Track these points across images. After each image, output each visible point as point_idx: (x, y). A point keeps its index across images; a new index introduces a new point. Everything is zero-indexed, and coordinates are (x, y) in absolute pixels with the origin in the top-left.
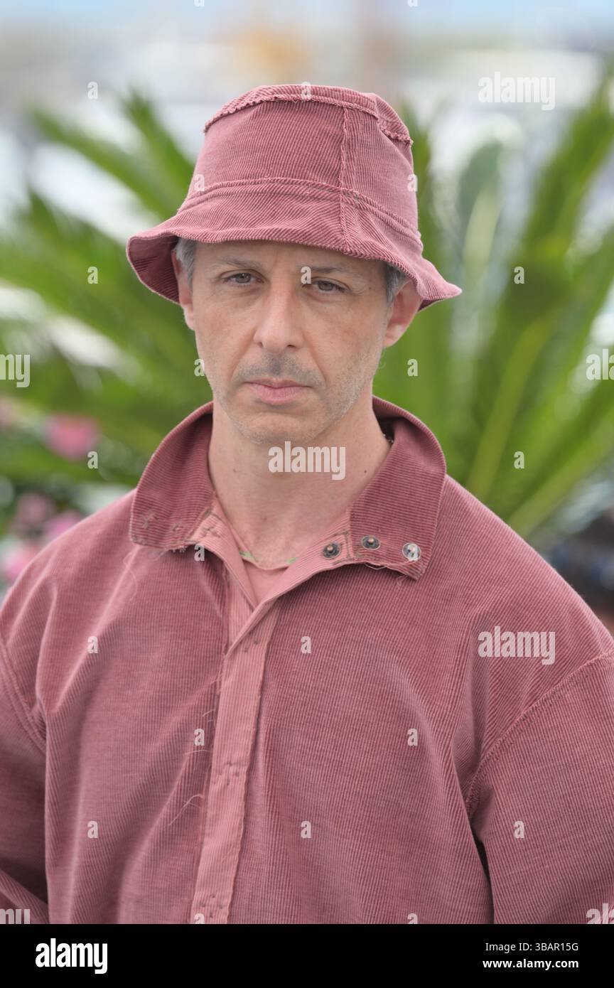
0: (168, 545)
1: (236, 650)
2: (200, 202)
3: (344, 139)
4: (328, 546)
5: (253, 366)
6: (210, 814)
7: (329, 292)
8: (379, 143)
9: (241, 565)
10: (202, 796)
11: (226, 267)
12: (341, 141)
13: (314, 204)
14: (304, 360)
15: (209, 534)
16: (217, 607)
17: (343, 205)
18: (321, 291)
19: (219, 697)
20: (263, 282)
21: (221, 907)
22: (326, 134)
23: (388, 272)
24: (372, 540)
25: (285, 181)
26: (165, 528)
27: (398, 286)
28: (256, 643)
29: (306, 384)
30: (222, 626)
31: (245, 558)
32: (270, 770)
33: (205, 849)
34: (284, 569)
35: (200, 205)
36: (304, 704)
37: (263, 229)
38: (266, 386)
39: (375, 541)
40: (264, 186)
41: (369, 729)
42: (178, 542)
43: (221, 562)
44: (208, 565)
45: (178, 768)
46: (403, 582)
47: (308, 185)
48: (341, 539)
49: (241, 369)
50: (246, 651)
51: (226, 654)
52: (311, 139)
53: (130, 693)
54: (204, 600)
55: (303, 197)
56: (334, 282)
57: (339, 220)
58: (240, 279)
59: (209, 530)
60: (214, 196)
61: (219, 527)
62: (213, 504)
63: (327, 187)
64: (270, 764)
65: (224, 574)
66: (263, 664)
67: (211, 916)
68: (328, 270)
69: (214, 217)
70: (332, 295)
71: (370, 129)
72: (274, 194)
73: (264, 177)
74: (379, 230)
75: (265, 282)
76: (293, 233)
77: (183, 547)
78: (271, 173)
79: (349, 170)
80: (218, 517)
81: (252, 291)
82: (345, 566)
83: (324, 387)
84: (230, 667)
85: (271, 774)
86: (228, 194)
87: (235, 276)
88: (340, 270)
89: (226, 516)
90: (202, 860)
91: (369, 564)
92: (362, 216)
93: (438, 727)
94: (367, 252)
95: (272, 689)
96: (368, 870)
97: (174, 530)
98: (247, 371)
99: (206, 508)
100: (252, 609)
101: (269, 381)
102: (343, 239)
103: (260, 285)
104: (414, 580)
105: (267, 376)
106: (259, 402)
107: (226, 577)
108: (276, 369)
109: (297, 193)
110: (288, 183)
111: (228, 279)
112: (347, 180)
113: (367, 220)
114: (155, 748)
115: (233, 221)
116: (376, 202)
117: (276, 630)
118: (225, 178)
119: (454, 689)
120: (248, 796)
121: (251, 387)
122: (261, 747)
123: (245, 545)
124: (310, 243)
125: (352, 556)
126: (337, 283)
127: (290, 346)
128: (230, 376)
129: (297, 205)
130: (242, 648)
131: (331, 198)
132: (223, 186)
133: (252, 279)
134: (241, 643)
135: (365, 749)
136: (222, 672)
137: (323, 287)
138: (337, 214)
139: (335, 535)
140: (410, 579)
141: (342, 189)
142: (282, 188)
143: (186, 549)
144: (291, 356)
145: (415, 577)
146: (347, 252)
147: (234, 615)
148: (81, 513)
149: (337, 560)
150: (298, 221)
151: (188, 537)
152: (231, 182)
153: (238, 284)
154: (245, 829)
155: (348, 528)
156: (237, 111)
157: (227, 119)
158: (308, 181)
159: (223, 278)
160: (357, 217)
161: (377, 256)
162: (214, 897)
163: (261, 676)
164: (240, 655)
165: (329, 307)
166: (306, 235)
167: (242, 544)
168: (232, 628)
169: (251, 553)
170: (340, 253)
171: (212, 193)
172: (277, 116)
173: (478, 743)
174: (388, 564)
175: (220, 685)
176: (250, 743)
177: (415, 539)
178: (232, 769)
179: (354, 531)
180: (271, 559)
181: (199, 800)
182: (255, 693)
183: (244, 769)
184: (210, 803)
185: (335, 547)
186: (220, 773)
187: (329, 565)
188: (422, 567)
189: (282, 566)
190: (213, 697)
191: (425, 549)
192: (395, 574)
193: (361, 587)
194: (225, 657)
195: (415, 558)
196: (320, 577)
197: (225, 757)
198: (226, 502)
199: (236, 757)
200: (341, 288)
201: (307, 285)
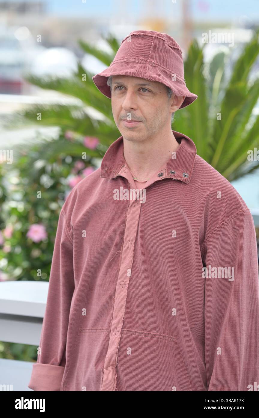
0: (111, 177)
1: (132, 205)
3: (152, 46)
4: (160, 174)
5: (123, 115)
6: (123, 256)
9: (133, 181)
10: (121, 251)
11: (115, 85)
13: (139, 65)
15: (123, 172)
19: (126, 220)
21: (126, 285)
22: (146, 45)
24: (173, 172)
26: (111, 173)
28: (138, 204)
29: (140, 121)
31: (134, 179)
33: (121, 267)
34: (146, 182)
38: (127, 121)
39: (174, 172)
42: (114, 176)
43: (127, 180)
45: (113, 243)
46: (183, 185)
47: (138, 59)
48: (163, 172)
50: (135, 206)
53: (100, 221)
55: (136, 63)
57: (146, 70)
61: (127, 170)
62: (125, 164)
63: (144, 60)
65: (128, 184)
67: (122, 288)
68: (144, 85)
70: (146, 93)
71: (161, 43)
72: (127, 62)
73: (126, 57)
74: (160, 73)
75: (127, 90)
76: (130, 73)
78: (128, 56)
80: (126, 168)
81: (123, 92)
82: (165, 179)
84: (130, 211)
87: (118, 87)
88: (148, 85)
89: (129, 168)
90: (120, 270)
91: (172, 178)
92: (155, 69)
93: (194, 228)
94: (153, 79)
95: (142, 218)
97: (113, 173)
98: (122, 117)
99: (123, 165)
102: (146, 75)
103: (125, 91)
105: (126, 118)
106: (125, 126)
109: (134, 61)
110: (132, 59)
111: (116, 89)
114: (106, 237)
116: (161, 65)
120: (135, 250)
121: (123, 121)
122: (139, 235)
123: (135, 176)
125: (167, 176)
126: (148, 89)
128: (118, 118)
129: (134, 65)
130: (133, 205)
131: (145, 63)
133: (123, 89)
134: (133, 204)
136: (127, 213)
138: (146, 68)
139: (162, 170)
140: (185, 184)
141: (149, 60)
142: (130, 60)
143: (117, 178)
145: (186, 183)
146: (146, 79)
149: (162, 177)
151: (117, 174)
152: (118, 59)
153: (119, 90)
154: (134, 260)
155: (166, 168)
160: (153, 69)
162: (123, 282)
164: (133, 207)
165: (146, 97)
166: (133, 73)
167: (133, 175)
169: (136, 178)
173: (205, 233)
174: (178, 179)
175: (127, 217)
176: (135, 234)
177: (187, 172)
178: (130, 243)
179: (168, 169)
180: (142, 179)
181: (119, 253)
182: (137, 219)
183: (134, 242)
184: (123, 253)
185: (162, 174)
186: (126, 244)
187: (160, 179)
188: (189, 180)
189: (146, 181)
190: (124, 221)
191: (190, 175)
192: (180, 182)
193: (170, 186)
194: (128, 208)
195: (186, 177)
196: (157, 183)
197: (128, 239)
198: (128, 163)
199: (131, 239)
200: (150, 91)
201: (139, 90)
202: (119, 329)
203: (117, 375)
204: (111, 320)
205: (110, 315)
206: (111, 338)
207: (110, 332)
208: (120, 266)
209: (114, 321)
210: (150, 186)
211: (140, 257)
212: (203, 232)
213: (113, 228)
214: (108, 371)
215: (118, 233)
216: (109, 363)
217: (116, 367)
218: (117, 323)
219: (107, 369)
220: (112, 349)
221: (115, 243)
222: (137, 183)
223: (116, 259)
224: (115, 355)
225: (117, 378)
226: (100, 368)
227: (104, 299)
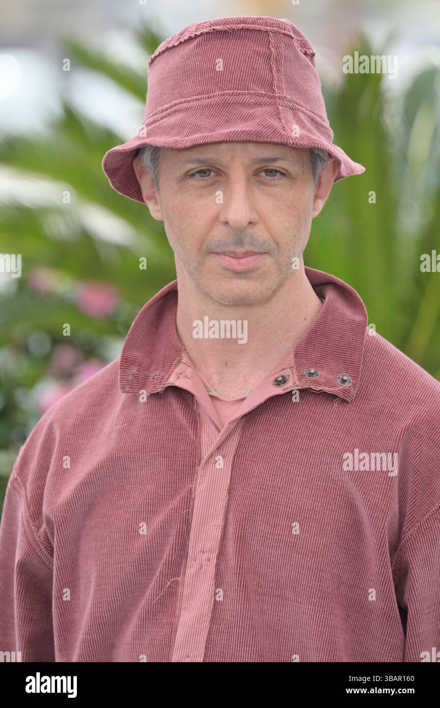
0: (149, 389)
2: (163, 118)
3: (272, 55)
4: (277, 378)
5: (220, 241)
6: (186, 592)
7: (274, 178)
8: (297, 57)
9: (209, 398)
10: (180, 579)
11: (190, 166)
12: (270, 58)
13: (259, 109)
14: (260, 233)
15: (181, 376)
16: (191, 433)
17: (280, 108)
18: (268, 178)
19: (194, 500)
20: (221, 175)
22: (258, 53)
24: (313, 371)
25: (233, 93)
26: (146, 378)
28: (224, 456)
29: (263, 251)
30: (195, 449)
31: (211, 394)
32: (237, 553)
33: (181, 619)
34: (243, 399)
35: (164, 120)
36: (264, 500)
37: (222, 132)
38: (231, 257)
39: (315, 372)
40: (216, 99)
41: (317, 516)
42: (158, 386)
43: (192, 396)
44: (182, 401)
45: (160, 558)
46: (338, 404)
47: (251, 94)
48: (288, 372)
49: (209, 244)
50: (216, 463)
51: (199, 466)
52: (247, 59)
54: (181, 428)
55: (249, 104)
56: (278, 169)
57: (280, 119)
58: (202, 174)
59: (181, 374)
60: (176, 111)
61: (189, 371)
62: (183, 356)
63: (266, 95)
64: (238, 548)
65: (195, 407)
66: (230, 472)
68: (274, 160)
69: (179, 128)
70: (278, 180)
71: (290, 46)
72: (225, 105)
73: (214, 92)
75: (223, 175)
77: (161, 389)
78: (221, 89)
79: (279, 80)
80: (187, 365)
81: (213, 183)
82: (293, 390)
83: (277, 252)
84: (202, 476)
85: (238, 556)
86: (187, 109)
87: (199, 172)
88: (283, 159)
89: (193, 364)
90: (179, 628)
91: (312, 389)
92: (295, 115)
93: (372, 513)
94: (305, 143)
96: (320, 629)
97: (153, 379)
98: (214, 245)
99: (178, 359)
100: (219, 431)
101: (234, 252)
102: (286, 134)
103: (217, 179)
104: (347, 402)
105: (232, 248)
106: (226, 269)
107: (197, 409)
108: (239, 242)
109: (244, 102)
110: (235, 95)
111: (193, 175)
112: (279, 88)
113: (299, 118)
115: (197, 129)
116: (302, 103)
117: (239, 446)
118: (181, 96)
119: (384, 483)
120: (218, 575)
121: (217, 257)
122: (231, 536)
123: (211, 384)
124: (262, 140)
125: (297, 383)
126: (281, 170)
127: (250, 223)
128: (200, 249)
129: (245, 111)
130: (212, 460)
131: (270, 103)
132: (181, 103)
133: (212, 174)
134: (212, 456)
135: (314, 533)
136: (196, 480)
137: (269, 173)
138: (277, 115)
139: (283, 370)
141: (277, 95)
142: (231, 99)
143: (164, 391)
144: (251, 231)
145: (347, 399)
146: (290, 143)
147: (204, 439)
148: (104, 361)
149: (285, 387)
150: (249, 123)
151: (165, 381)
152: (188, 99)
153: (202, 178)
155: (293, 364)
156: (181, 43)
157: (172, 51)
158: (251, 92)
159: (190, 175)
160: (292, 116)
161: (313, 145)
163: (229, 481)
164: (211, 466)
165: (275, 190)
166: (258, 133)
167: (208, 385)
168: (204, 446)
169: (216, 390)
170: (284, 145)
171: (173, 109)
172: (216, 44)
173: (400, 526)
174: (326, 389)
175: (195, 490)
176: (218, 534)
177: (347, 371)
178: (205, 556)
179: (298, 366)
180: (232, 394)
181: (177, 582)
182: (223, 496)
183: (214, 556)
184: (186, 584)
185: (283, 377)
186: (195, 560)
187: (279, 391)
188: (354, 392)
189: (242, 397)
190: (189, 500)
191: (355, 378)
192: (332, 397)
193: (305, 408)
194: (200, 470)
195: (347, 385)
196: (273, 402)
197: (200, 548)
198: (194, 354)
199: (208, 545)
200: (284, 174)
201: (256, 173)
208: (179, 616)
210: (254, 410)
213: (158, 520)
215: (174, 531)
221: (165, 556)
222: (217, 403)
223: (168, 599)
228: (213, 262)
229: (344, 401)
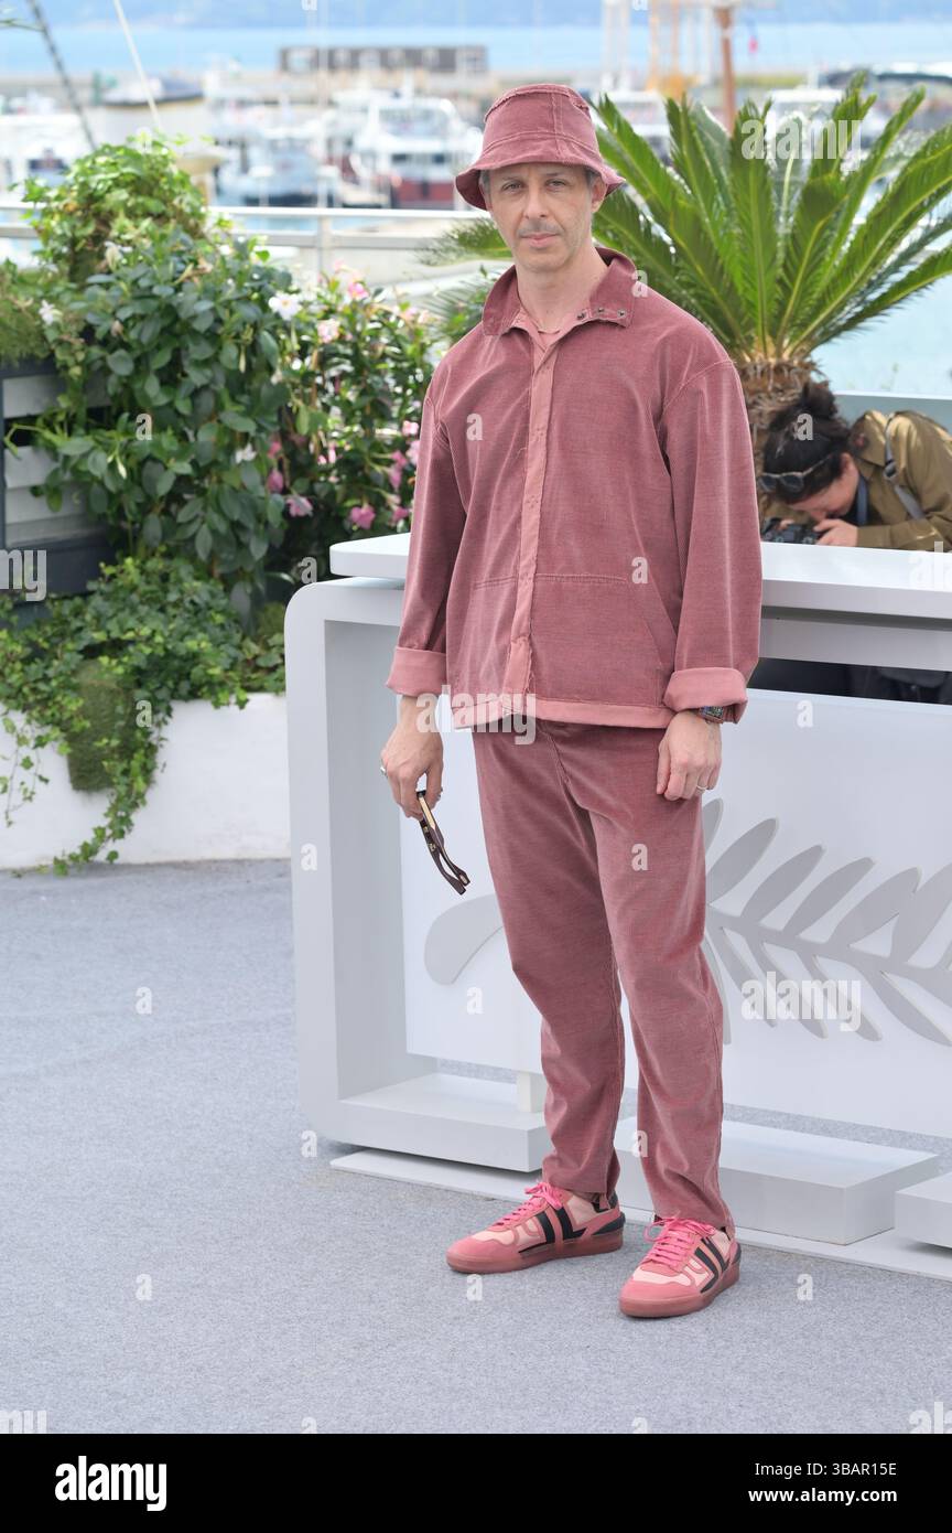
0: (501, 331)
1: (539, 372)
2: (488, 152)
3: (555, 108)
4: (579, 315)
7: (559, 186)
8: (573, 109)
9: (537, 333)
10: (525, 448)
11: (505, 182)
12: (553, 109)
13: (544, 142)
14: (551, 222)
15: (520, 321)
16: (527, 355)
17: (558, 141)
18: (553, 186)
19: (531, 397)
21: (537, 502)
22: (545, 107)
23: (588, 173)
24: (601, 309)
25: (527, 133)
26: (499, 325)
27: (594, 181)
28: (548, 367)
29: (555, 234)
30: (531, 364)
31: (538, 330)
32: (559, 428)
33: (528, 474)
34: (558, 331)
35: (488, 154)
36: (574, 393)
37: (519, 158)
38: (534, 238)
39: (603, 309)
40: (517, 138)
42: (507, 328)
43: (527, 333)
44: (521, 337)
45: (512, 437)
46: (619, 329)
47: (539, 134)
48: (586, 311)
49: (520, 231)
50: (544, 371)
51: (533, 375)
52: (537, 111)
55: (537, 139)
56: (561, 180)
57: (558, 148)
58: (513, 187)
59: (519, 319)
60: (494, 148)
61: (524, 317)
62: (521, 308)
63: (549, 133)
64: (559, 426)
65: (530, 340)
67: (532, 507)
68: (556, 174)
69: (495, 157)
70: (560, 188)
71: (568, 102)
72: (523, 141)
73: (516, 133)
74: (578, 151)
75: (526, 187)
76: (533, 157)
77: (509, 330)
78: (521, 130)
79: (559, 124)
80: (523, 313)
81: (520, 192)
82: (588, 322)
83: (564, 234)
84: (536, 382)
85: (559, 431)
86: (500, 145)
87: (511, 186)
88: (561, 173)
89: (527, 312)
91: (600, 320)
92: (569, 145)
93: (642, 394)
94: (574, 162)
97: (503, 324)
98: (522, 231)
99: (518, 309)
100: (545, 352)
101: (536, 236)
102: (562, 157)
103: (524, 189)
104: (625, 327)
105: (533, 233)
106: (532, 247)
108: (537, 229)
109: (534, 138)
110: (529, 134)
111: (508, 188)
112: (559, 129)
113: (571, 146)
115: (504, 157)
116: (574, 137)
117: (557, 360)
118: (497, 138)
120: (548, 444)
121: (526, 240)
122: (554, 418)
123: (538, 324)
124: (544, 161)
125: (591, 317)
127: (543, 216)
128: (515, 235)
129: (535, 144)
130: (541, 371)
131: (552, 138)
132: (497, 142)
133: (519, 186)
134: (541, 367)
136: (531, 384)
137: (555, 184)
138: (556, 145)
139: (582, 309)
142: (527, 137)
144: (544, 221)
145: (625, 325)
146: (564, 163)
147: (536, 356)
149: (584, 320)
150: (536, 152)
151: (510, 325)
152: (501, 139)
153: (513, 190)
154: (547, 461)
155: (589, 305)
156: (498, 105)
157: (494, 110)
158: (540, 132)
159: (505, 188)
160: (567, 146)
161: (580, 164)
162: (534, 497)
163: (552, 383)
164: (540, 374)
165: (560, 195)
166: (541, 157)
168: (536, 362)
169: (542, 327)
170: (561, 164)
171: (492, 146)
172: (518, 103)
173: (662, 403)
174: (610, 320)
175: (531, 391)
176: (548, 417)
177: (623, 308)
178: (539, 433)
179: (592, 306)
180: (551, 328)
181: (523, 451)
182: (549, 394)
183: (545, 432)
184: (529, 452)
185: (582, 313)
186: (533, 437)
187: (580, 323)
188: (628, 321)
189: (557, 329)
190: (527, 399)
191: (629, 313)
192: (613, 325)
193: (597, 332)
194: (533, 378)
195: (624, 316)
196: (576, 330)
197: (536, 427)
198: (528, 307)
199: (541, 426)
200: (564, 183)
201: (547, 184)
202: (531, 575)
203: (533, 650)
204: (518, 561)
205: (516, 554)
206: (519, 590)
207: (517, 582)
208: (527, 472)
209: (523, 563)
210: (564, 337)
211: (555, 452)
212: (659, 401)
213: (509, 411)
214: (517, 645)
215: (520, 419)
216: (518, 631)
217: (530, 637)
218: (528, 566)
219: (515, 642)
220: (522, 607)
221: (516, 433)
222: (543, 336)
223: (519, 461)
224: (526, 618)
225: (532, 655)
226: (504, 641)
227: (505, 529)
228: (524, 243)
229: (623, 327)
